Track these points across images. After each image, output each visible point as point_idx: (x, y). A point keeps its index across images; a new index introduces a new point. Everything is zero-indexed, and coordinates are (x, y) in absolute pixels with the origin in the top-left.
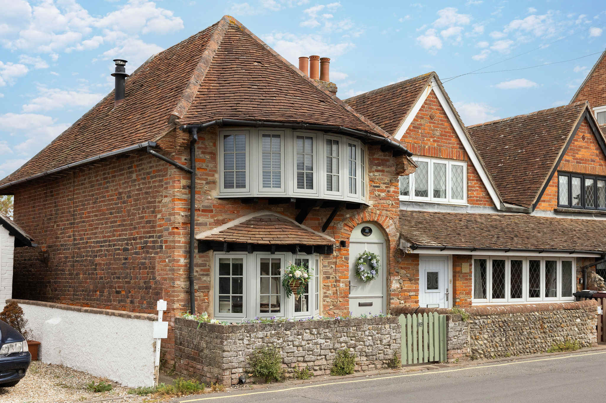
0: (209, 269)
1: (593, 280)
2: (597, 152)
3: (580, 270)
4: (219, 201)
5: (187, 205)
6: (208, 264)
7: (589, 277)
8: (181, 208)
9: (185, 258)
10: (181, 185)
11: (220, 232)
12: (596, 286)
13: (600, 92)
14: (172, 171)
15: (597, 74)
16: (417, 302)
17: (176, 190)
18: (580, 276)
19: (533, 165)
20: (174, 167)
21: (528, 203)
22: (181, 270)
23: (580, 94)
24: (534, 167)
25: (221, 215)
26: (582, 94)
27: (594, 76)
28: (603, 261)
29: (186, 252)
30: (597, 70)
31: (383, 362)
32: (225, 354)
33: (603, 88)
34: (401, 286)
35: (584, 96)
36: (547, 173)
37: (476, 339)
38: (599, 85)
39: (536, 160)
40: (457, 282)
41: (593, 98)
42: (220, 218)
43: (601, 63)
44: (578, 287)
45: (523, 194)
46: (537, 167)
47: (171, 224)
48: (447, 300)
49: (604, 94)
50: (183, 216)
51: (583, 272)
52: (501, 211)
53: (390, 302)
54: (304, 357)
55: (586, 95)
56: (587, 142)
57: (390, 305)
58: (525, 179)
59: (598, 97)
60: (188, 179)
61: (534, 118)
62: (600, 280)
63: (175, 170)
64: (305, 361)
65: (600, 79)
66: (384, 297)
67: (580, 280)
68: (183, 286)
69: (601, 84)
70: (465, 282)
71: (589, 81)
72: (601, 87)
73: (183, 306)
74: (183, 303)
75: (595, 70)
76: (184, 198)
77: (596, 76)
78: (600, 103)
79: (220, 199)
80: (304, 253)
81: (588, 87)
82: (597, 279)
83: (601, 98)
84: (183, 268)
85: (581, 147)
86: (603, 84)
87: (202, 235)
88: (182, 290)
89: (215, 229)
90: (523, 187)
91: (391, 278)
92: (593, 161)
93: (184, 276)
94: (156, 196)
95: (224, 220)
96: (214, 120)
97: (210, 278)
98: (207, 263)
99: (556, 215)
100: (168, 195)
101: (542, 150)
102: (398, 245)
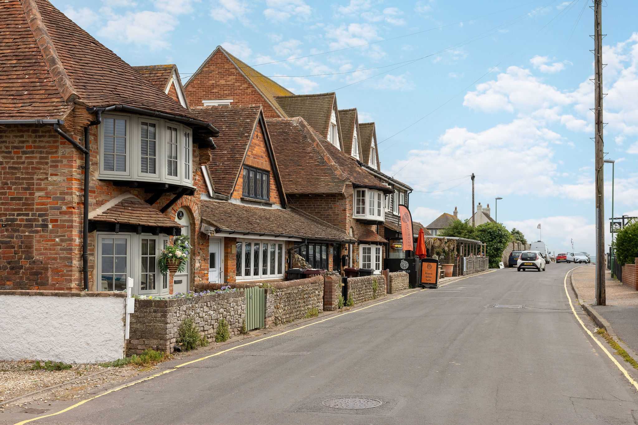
0: (93, 249)
1: (297, 260)
2: (264, 149)
3: (287, 252)
4: (100, 183)
5: (81, 184)
6: (93, 244)
7: (294, 257)
8: (76, 188)
9: (80, 238)
10: (77, 165)
11: (103, 213)
12: (299, 265)
13: (210, 87)
14: (69, 150)
15: (207, 69)
16: (207, 279)
17: (74, 169)
18: (287, 257)
19: (221, 157)
20: (72, 146)
21: (227, 191)
22: (77, 250)
23: (190, 86)
24: (223, 159)
25: (101, 196)
26: (192, 86)
27: (204, 71)
28: (304, 244)
29: (80, 232)
30: (207, 66)
31: (238, 329)
32: (168, 325)
33: (213, 83)
34: (200, 265)
35: (193, 88)
36: (238, 165)
37: (278, 308)
38: (209, 80)
39: (224, 152)
40: (229, 262)
41: (203, 91)
42: (100, 199)
43: (211, 60)
44: (286, 266)
45: (219, 183)
46: (226, 159)
47: (66, 204)
48: (220, 278)
49: (213, 89)
50: (77, 196)
51: (289, 252)
52: (212, 198)
53: (194, 280)
54: (203, 327)
55: (196, 88)
56: (259, 140)
57: (194, 283)
58: (217, 169)
59: (208, 91)
60: (82, 159)
61: (208, 112)
62: (302, 259)
63: (73, 150)
64: (204, 331)
65: (211, 75)
66: (188, 275)
67: (287, 260)
68: (77, 265)
69: (211, 80)
70: (233, 261)
71: (198, 75)
72: (211, 82)
73: (78, 286)
74: (77, 282)
75: (205, 65)
76: (78, 178)
77: (206, 71)
78: (209, 97)
79: (100, 180)
80: (151, 234)
81: (198, 80)
82: (300, 259)
83: (210, 93)
84: (78, 247)
85: (255, 144)
86: (213, 80)
87: (91, 215)
88: (77, 269)
89: (97, 209)
90: (217, 176)
91: (195, 257)
92: (262, 157)
93: (78, 256)
94: (35, 173)
95: (102, 201)
96: (114, 105)
97: (94, 257)
98: (92, 242)
99: (242, 203)
100: (58, 173)
101: (226, 144)
102: (200, 229)
